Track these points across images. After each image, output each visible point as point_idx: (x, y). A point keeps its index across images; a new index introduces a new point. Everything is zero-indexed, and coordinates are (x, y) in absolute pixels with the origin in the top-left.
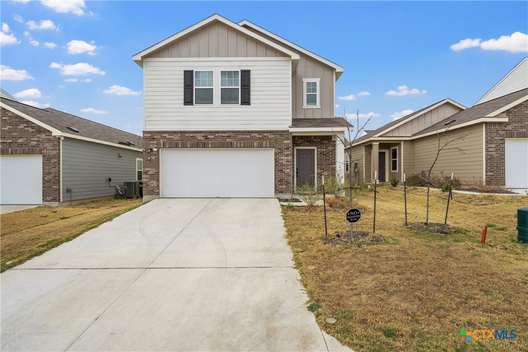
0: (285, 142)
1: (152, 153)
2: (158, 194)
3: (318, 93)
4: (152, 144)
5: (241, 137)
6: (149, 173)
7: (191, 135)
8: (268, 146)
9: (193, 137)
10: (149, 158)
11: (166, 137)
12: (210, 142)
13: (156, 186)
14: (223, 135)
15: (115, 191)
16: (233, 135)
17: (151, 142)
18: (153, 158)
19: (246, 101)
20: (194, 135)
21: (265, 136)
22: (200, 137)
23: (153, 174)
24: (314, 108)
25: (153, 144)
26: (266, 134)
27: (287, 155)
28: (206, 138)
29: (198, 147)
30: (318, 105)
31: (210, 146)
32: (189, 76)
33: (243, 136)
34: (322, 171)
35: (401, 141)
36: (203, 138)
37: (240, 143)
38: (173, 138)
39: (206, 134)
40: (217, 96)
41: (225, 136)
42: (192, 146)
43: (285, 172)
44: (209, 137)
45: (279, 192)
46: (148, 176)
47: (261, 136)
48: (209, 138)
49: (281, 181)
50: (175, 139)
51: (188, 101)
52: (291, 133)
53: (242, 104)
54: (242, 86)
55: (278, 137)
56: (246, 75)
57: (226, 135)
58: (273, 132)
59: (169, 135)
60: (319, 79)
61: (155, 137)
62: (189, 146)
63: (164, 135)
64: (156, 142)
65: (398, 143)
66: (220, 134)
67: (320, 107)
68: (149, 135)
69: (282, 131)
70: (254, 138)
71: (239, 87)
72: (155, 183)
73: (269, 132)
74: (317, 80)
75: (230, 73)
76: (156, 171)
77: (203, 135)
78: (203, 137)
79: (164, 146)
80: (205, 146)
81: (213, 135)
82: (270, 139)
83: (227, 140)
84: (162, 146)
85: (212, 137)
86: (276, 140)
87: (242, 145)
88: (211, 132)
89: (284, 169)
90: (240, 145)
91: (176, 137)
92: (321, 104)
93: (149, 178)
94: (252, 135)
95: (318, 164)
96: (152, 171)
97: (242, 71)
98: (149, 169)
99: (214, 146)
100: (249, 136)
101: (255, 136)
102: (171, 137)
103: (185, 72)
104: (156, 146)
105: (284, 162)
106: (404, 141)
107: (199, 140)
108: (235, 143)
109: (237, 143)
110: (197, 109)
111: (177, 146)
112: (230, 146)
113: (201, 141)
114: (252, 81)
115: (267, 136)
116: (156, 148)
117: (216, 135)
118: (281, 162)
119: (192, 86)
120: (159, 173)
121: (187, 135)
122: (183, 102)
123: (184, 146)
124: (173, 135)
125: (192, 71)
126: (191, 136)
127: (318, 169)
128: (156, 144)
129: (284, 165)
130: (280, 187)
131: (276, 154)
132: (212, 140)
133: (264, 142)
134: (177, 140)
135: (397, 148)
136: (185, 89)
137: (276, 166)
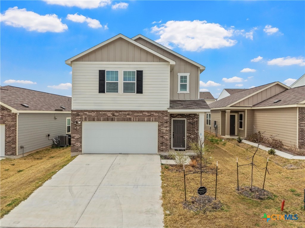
0: (165, 118)
1: (77, 124)
2: (81, 151)
3: (188, 83)
4: (77, 118)
5: (136, 114)
6: (75, 137)
7: (104, 113)
8: (154, 120)
9: (105, 114)
10: (75, 128)
11: (86, 114)
12: (116, 118)
13: (80, 146)
14: (125, 113)
15: (52, 142)
16: (131, 113)
17: (77, 117)
18: (78, 128)
19: (140, 90)
20: (105, 113)
21: (152, 114)
22: (109, 114)
23: (78, 139)
24: (185, 93)
25: (78, 118)
26: (152, 113)
27: (166, 127)
28: (114, 115)
29: (108, 121)
30: (188, 91)
31: (116, 120)
32: (102, 74)
33: (138, 114)
34: (190, 135)
35: (245, 109)
36: (112, 115)
37: (136, 118)
38: (92, 115)
39: (113, 112)
40: (121, 87)
41: (126, 114)
42: (104, 120)
43: (165, 138)
44: (115, 114)
45: (161, 151)
46: (74, 140)
47: (149, 114)
48: (115, 115)
49: (162, 143)
50: (93, 115)
51: (102, 90)
52: (169, 113)
53: (137, 93)
54: (137, 81)
55: (160, 115)
56: (140, 74)
57: (127, 113)
58: (157, 112)
59: (89, 113)
60: (189, 74)
61: (79, 114)
62: (102, 120)
63: (85, 113)
64: (80, 117)
65: (244, 111)
66: (122, 113)
67: (189, 92)
68: (76, 113)
69: (163, 111)
70: (145, 116)
71: (136, 82)
72: (79, 144)
73: (155, 112)
74: (188, 75)
75: (129, 72)
76: (80, 136)
77: (111, 113)
78: (111, 114)
79: (85, 120)
80: (112, 120)
81: (118, 113)
82: (155, 116)
83: (127, 116)
84: (84, 120)
85: (118, 114)
86: (159, 117)
87: (137, 120)
88: (117, 111)
89: (164, 136)
90: (136, 120)
91: (93, 114)
92: (190, 91)
93: (75, 141)
94: (144, 113)
95: (187, 130)
96: (77, 136)
97: (138, 71)
98: (75, 135)
99: (118, 120)
100: (141, 114)
101: (145, 114)
102: (90, 114)
103: (100, 71)
104: (80, 120)
105: (164, 131)
106: (247, 109)
107: (109, 116)
108: (132, 118)
109: (134, 118)
110: (107, 95)
111: (94, 120)
112: (130, 120)
113: (110, 117)
114: (144, 77)
115: (153, 114)
116: (80, 121)
117: (120, 113)
118: (162, 131)
119: (104, 80)
120: (82, 137)
121: (100, 113)
122: (98, 91)
123: (99, 120)
124: (92, 113)
125: (104, 71)
126: (103, 114)
127: (187, 134)
128: (80, 118)
129: (164, 133)
130: (161, 147)
131: (159, 126)
132: (118, 116)
133: (151, 118)
134: (94, 116)
135: (243, 113)
136: (100, 82)
137: (159, 133)
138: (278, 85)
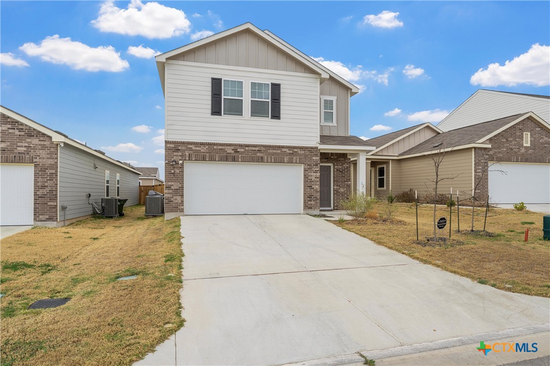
0: (314, 158)
1: (176, 166)
2: (182, 210)
3: (334, 111)
4: (175, 156)
5: (271, 151)
6: (172, 188)
7: (220, 147)
8: (298, 161)
9: (222, 149)
10: (173, 172)
11: (192, 148)
12: (240, 156)
13: (180, 202)
14: (254, 149)
15: (91, 209)
16: (263, 149)
17: (175, 154)
18: (177, 171)
19: (276, 115)
20: (223, 147)
21: (295, 152)
22: (229, 150)
23: (177, 189)
24: (331, 125)
25: (177, 156)
26: (296, 150)
27: (316, 172)
28: (236, 151)
29: (227, 161)
30: (335, 123)
31: (240, 160)
32: (216, 84)
33: (274, 151)
34: (338, 187)
35: (389, 159)
36: (233, 152)
37: (271, 157)
38: (200, 150)
39: (236, 147)
40: (247, 108)
41: (255, 150)
42: (221, 160)
43: (313, 188)
44: (239, 150)
45: (308, 208)
46: (171, 191)
47: (291, 152)
48: (239, 152)
49: (310, 197)
50: (202, 151)
51: (216, 111)
52: (319, 150)
53: (272, 118)
54: (272, 99)
55: (308, 153)
56: (276, 88)
57: (257, 149)
58: (303, 148)
59: (195, 147)
60: (336, 98)
61: (180, 148)
62: (217, 159)
63: (190, 146)
64: (180, 154)
65: (386, 162)
66: (250, 148)
67: (336, 125)
68: (173, 146)
69: (312, 148)
70: (284, 154)
71: (270, 100)
72: (179, 198)
73: (299, 148)
74: (334, 98)
75: (260, 85)
76: (180, 186)
77: (233, 148)
78: (233, 150)
79: (189, 158)
80: (234, 160)
81: (243, 148)
82: (300, 155)
83: (258, 154)
84: (187, 159)
85: (242, 150)
86: (306, 156)
87: (273, 160)
88: (241, 146)
89: (313, 185)
90: (271, 160)
91: (203, 149)
92: (337, 123)
93: (172, 193)
94: (283, 150)
95: (334, 181)
96: (175, 186)
97: (273, 85)
98: (173, 183)
99: (244, 160)
100: (279, 151)
101: (286, 151)
102: (198, 149)
103: (213, 79)
104: (180, 158)
105: (313, 178)
106: (392, 160)
107: (228, 153)
108: (266, 157)
109: (268, 157)
110: (225, 120)
111: (204, 159)
112: (261, 160)
113: (230, 155)
114: (282, 95)
115: (297, 152)
116: (180, 160)
117: (247, 148)
118: (310, 178)
119: (220, 95)
120: (183, 187)
121: (215, 147)
122: (210, 111)
123: (212, 159)
124: (200, 147)
125: (220, 80)
126: (220, 149)
127: (334, 186)
128: (180, 156)
129: (313, 181)
130: (309, 203)
131: (305, 170)
132: (242, 154)
133: (295, 158)
134: (205, 153)
135: (385, 166)
136: (213, 97)
137: (305, 182)
138: (428, 127)
